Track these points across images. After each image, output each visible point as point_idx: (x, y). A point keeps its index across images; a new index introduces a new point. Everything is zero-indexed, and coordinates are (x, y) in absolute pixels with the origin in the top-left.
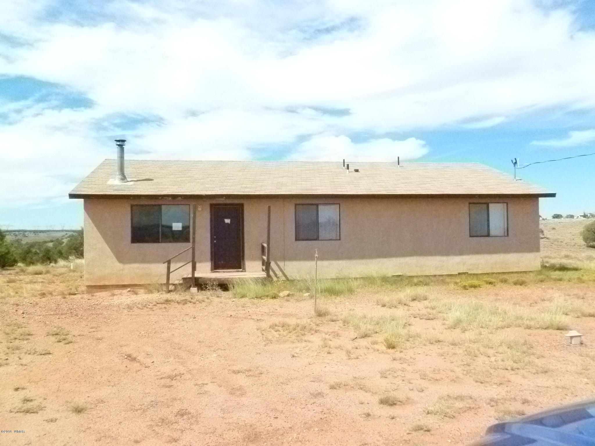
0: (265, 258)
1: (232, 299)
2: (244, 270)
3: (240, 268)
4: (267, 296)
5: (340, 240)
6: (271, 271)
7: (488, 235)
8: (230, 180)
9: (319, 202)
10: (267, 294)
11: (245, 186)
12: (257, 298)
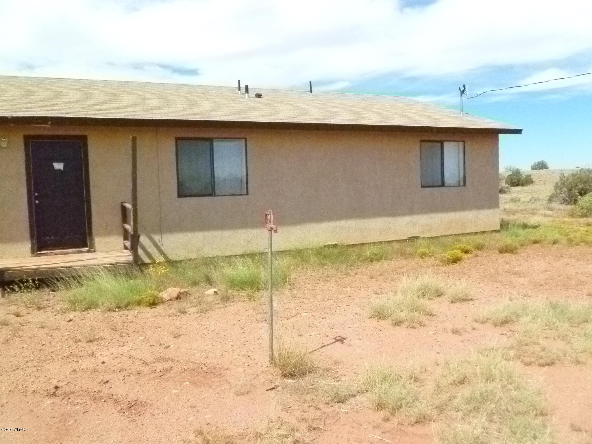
0: (129, 227)
1: (67, 314)
2: (92, 249)
3: (86, 246)
4: (139, 303)
5: (247, 194)
6: (139, 248)
7: (443, 185)
8: (62, 99)
9: (214, 136)
10: (138, 297)
11: (89, 107)
12: (119, 308)
